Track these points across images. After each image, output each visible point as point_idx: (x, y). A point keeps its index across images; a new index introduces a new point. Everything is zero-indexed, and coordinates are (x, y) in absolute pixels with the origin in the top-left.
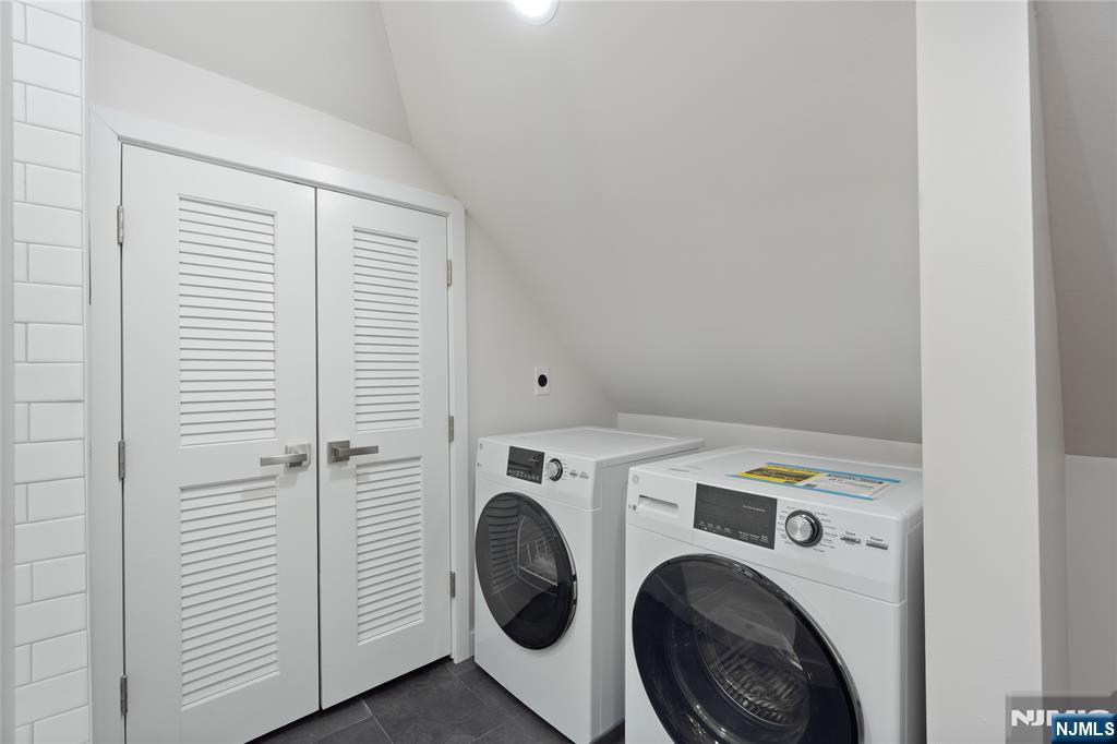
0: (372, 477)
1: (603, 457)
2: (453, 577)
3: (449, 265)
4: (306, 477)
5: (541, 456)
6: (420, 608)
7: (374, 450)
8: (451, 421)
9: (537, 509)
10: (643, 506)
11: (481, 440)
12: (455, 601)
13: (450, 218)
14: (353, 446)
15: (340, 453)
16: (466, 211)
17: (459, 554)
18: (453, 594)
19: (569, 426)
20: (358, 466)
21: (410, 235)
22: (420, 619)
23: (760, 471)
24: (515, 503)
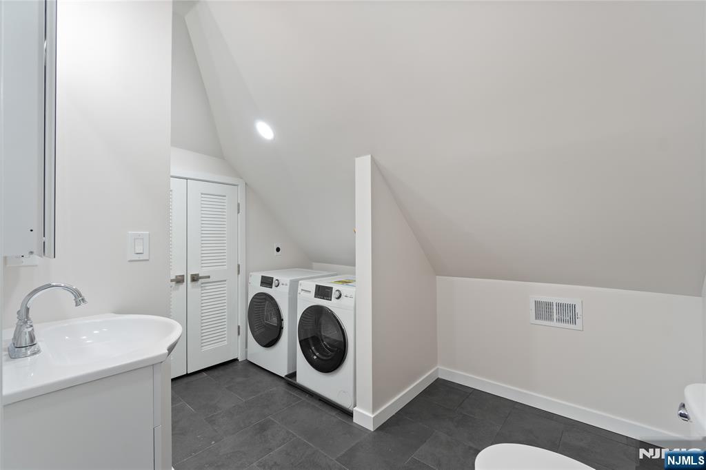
0: (207, 288)
1: (293, 278)
2: (239, 327)
3: (239, 205)
4: (182, 287)
5: (273, 278)
6: (226, 339)
7: (209, 277)
8: (239, 266)
9: (271, 298)
10: (302, 293)
11: (251, 273)
12: (240, 337)
13: (239, 187)
14: (200, 275)
15: (195, 278)
16: (246, 184)
17: (241, 317)
18: (239, 334)
19: (288, 268)
20: (202, 283)
21: (224, 194)
22: (226, 343)
23: (339, 282)
24: (264, 297)
